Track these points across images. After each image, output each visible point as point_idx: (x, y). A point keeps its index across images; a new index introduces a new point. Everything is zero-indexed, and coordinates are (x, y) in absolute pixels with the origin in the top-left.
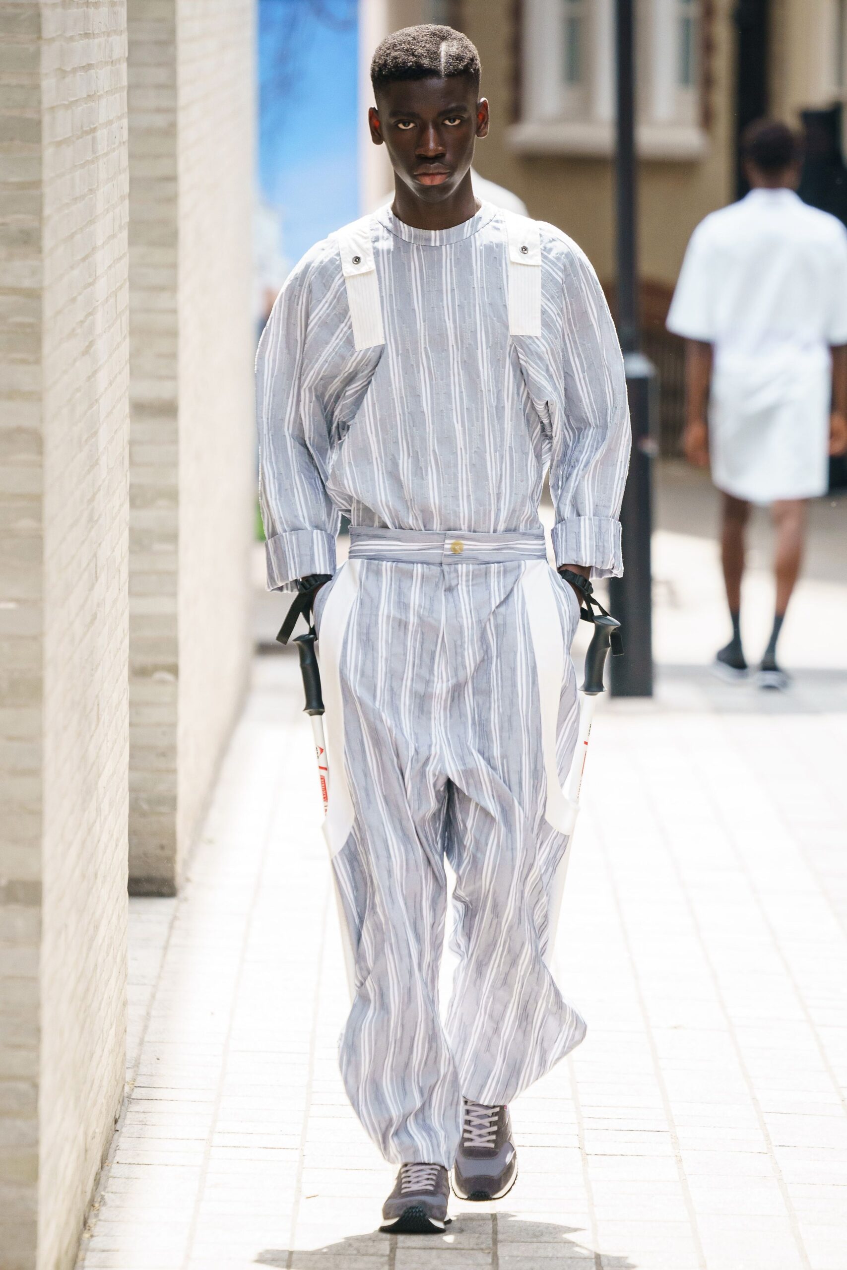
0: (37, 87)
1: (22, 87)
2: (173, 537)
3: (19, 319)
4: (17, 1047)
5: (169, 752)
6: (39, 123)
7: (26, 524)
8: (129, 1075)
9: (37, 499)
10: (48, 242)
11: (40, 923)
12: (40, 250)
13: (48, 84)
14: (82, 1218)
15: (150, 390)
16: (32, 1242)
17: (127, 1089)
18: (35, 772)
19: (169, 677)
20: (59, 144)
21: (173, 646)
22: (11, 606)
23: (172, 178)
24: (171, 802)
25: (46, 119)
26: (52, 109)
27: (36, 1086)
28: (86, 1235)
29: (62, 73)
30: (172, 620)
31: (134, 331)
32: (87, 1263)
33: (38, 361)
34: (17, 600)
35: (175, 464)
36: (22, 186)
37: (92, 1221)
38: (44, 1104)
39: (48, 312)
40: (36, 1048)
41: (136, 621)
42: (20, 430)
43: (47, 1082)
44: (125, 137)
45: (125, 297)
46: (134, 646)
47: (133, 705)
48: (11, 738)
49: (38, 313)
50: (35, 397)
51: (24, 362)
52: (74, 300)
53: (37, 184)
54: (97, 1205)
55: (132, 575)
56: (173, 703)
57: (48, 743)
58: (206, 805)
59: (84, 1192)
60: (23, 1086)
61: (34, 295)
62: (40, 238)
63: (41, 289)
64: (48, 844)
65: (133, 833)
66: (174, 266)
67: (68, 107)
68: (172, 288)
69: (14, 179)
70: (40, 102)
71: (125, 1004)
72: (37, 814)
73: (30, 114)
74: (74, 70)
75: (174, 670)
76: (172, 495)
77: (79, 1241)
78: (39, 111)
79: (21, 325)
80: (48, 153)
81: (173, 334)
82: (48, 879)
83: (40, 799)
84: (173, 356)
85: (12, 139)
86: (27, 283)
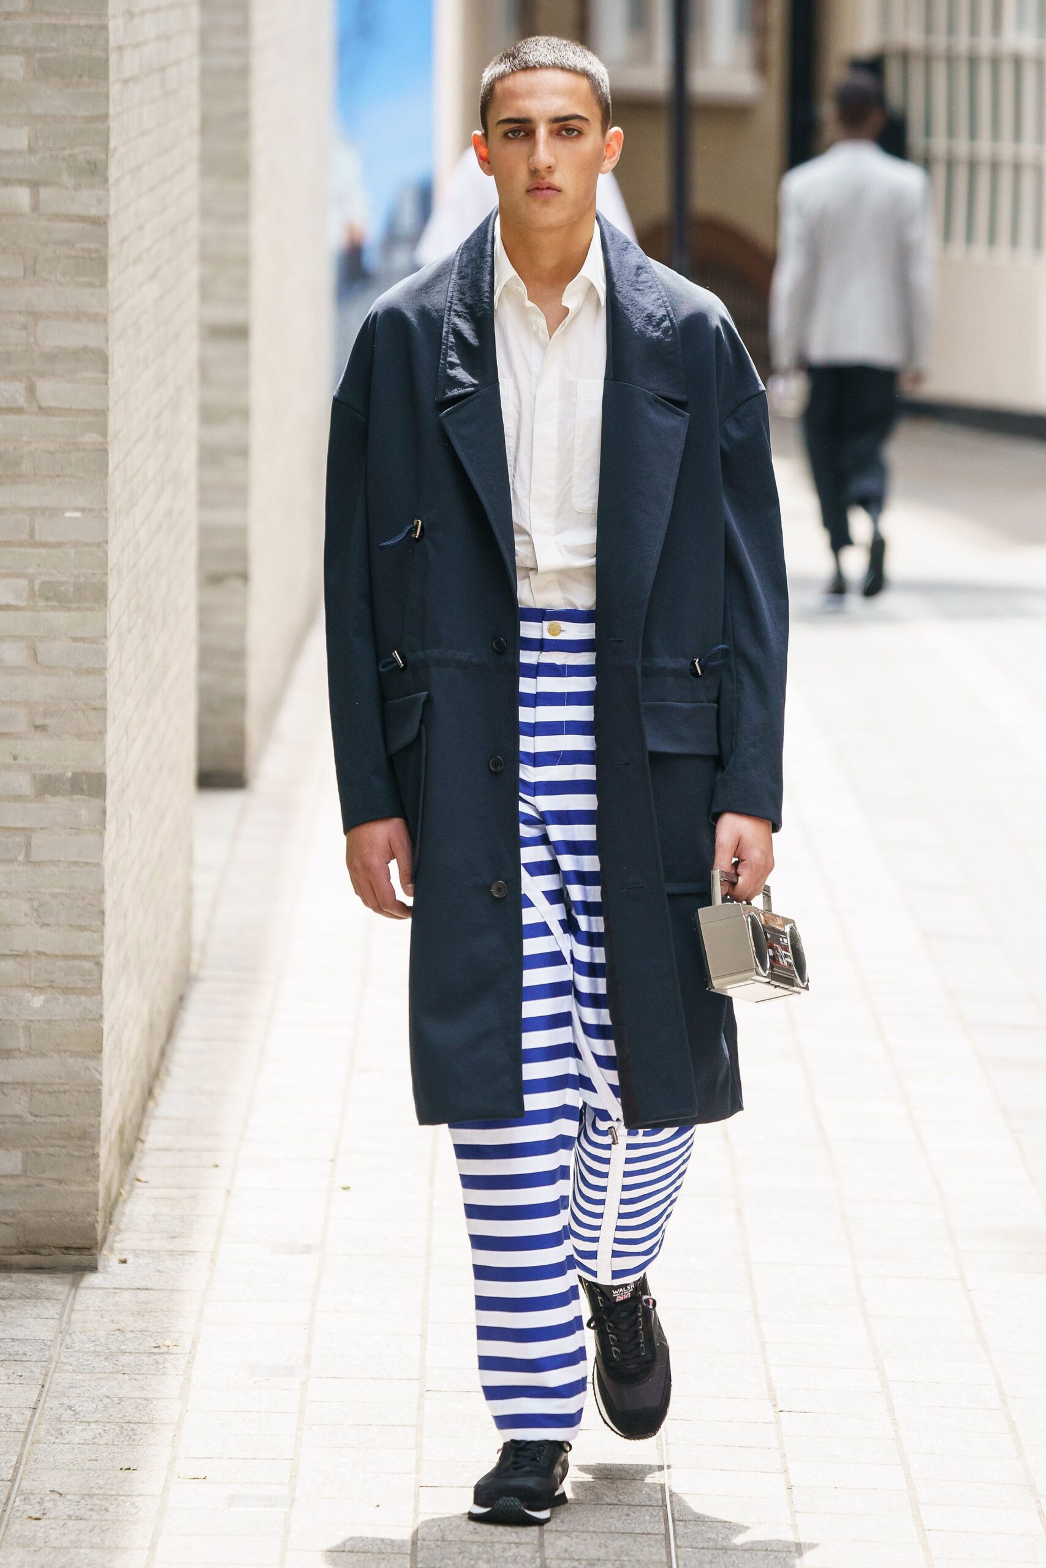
0: (104, 28)
1: (90, 27)
2: (243, 452)
3: (86, 245)
4: (82, 928)
5: (239, 655)
6: (107, 60)
7: (91, 437)
8: (195, 956)
9: (103, 413)
10: (113, 173)
11: (104, 812)
12: (106, 181)
13: (116, 26)
14: (146, 1089)
15: (221, 314)
16: (96, 1110)
17: (193, 969)
18: (100, 672)
19: (237, 584)
20: (126, 81)
21: (242, 555)
22: (78, 514)
23: (243, 115)
24: (240, 701)
25: (113, 58)
26: (120, 48)
27: (99, 965)
28: (151, 1104)
29: (130, 15)
30: (242, 532)
31: (204, 257)
32: (151, 1129)
33: (103, 284)
34: (82, 510)
35: (243, 384)
36: (89, 119)
37: (157, 1091)
38: (107, 983)
39: (113, 239)
40: (100, 930)
41: (205, 532)
42: (86, 350)
43: (110, 962)
44: (195, 73)
45: (194, 227)
46: (204, 555)
47: (204, 611)
48: (75, 640)
49: (104, 241)
50: (101, 319)
51: (90, 285)
52: (141, 228)
53: (105, 117)
54: (161, 1076)
55: (203, 488)
56: (243, 609)
57: (112, 644)
58: (275, 704)
59: (149, 1065)
60: (87, 965)
61: (100, 223)
62: (106, 168)
63: (108, 216)
64: (110, 737)
65: (203, 731)
66: (245, 198)
67: (137, 46)
68: (243, 217)
69: (82, 113)
70: (107, 41)
71: (190, 889)
72: (101, 711)
73: (98, 53)
74: (143, 13)
75: (244, 576)
76: (244, 413)
77: (143, 1109)
78: (106, 49)
79: (89, 250)
80: (115, 89)
81: (245, 261)
82: (110, 772)
83: (104, 695)
84: (244, 284)
85: (81, 76)
86: (93, 211)
